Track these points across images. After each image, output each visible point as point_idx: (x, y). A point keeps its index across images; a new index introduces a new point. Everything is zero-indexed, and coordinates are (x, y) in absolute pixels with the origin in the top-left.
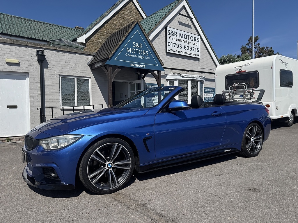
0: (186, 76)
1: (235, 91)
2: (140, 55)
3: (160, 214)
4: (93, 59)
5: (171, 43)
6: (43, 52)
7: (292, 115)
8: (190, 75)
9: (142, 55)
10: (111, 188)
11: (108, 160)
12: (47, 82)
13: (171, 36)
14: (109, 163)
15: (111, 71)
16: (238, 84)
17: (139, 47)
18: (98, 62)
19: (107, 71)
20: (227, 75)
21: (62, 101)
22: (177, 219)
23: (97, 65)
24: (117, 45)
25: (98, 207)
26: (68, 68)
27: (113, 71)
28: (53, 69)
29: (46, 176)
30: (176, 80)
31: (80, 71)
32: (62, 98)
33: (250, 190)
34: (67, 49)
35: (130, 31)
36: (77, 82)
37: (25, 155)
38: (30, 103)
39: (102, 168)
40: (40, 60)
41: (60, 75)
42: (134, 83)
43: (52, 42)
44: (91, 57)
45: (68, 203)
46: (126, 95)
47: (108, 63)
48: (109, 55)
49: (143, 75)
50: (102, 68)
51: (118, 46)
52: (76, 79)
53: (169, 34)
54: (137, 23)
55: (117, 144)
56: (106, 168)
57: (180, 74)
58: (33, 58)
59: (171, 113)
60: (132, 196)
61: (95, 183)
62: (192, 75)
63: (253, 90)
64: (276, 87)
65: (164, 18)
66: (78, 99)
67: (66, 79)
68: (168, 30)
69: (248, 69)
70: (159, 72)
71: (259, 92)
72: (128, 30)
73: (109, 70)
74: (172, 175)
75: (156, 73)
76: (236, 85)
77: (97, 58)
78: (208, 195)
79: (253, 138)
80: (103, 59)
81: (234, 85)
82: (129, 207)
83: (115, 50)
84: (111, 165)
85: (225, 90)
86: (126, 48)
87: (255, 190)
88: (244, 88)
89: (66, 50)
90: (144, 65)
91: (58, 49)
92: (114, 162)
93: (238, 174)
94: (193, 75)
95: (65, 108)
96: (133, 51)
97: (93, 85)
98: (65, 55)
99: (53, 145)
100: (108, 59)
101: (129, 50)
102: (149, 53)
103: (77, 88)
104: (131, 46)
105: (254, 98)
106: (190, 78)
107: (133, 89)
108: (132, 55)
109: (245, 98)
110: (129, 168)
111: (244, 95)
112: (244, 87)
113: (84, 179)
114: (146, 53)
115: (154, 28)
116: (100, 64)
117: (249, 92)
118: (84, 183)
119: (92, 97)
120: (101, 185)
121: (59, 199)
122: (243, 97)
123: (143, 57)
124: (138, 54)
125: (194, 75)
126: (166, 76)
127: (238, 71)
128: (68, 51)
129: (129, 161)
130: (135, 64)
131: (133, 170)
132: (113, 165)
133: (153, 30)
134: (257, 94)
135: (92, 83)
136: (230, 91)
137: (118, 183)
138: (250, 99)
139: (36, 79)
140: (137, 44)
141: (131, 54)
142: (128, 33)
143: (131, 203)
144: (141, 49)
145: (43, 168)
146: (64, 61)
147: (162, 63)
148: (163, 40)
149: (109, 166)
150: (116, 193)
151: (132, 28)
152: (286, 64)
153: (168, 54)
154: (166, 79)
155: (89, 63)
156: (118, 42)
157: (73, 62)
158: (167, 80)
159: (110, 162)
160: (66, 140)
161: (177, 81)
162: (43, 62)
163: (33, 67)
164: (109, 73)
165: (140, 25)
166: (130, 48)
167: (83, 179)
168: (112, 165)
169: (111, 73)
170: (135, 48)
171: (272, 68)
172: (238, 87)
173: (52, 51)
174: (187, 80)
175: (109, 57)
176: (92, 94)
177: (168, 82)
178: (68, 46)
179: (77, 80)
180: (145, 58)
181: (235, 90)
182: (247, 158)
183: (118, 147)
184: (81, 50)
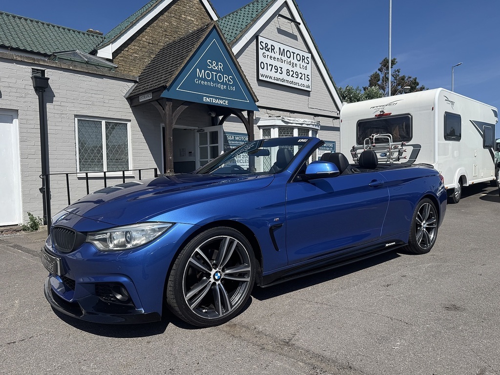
0: (291, 122)
1: (373, 146)
2: (219, 83)
3: (323, 356)
4: (134, 88)
5: (265, 64)
6: (43, 72)
7: (459, 186)
8: (297, 119)
9: (222, 83)
10: (221, 315)
11: (216, 266)
12: (52, 128)
13: (265, 52)
14: (217, 272)
15: (170, 109)
16: (378, 135)
17: (218, 68)
18: (145, 92)
19: (163, 109)
20: (359, 121)
21: (80, 162)
22: (355, 364)
23: (142, 99)
24: (181, 63)
25: (209, 350)
26: (90, 103)
27: (174, 108)
28: (63, 104)
29: (103, 299)
30: (274, 126)
31: (111, 109)
32: (80, 156)
33: (447, 308)
34: (87, 69)
35: (202, 40)
36: (107, 128)
37: (58, 262)
38: (22, 166)
39: (205, 281)
40: (39, 87)
41: (76, 116)
42: (205, 131)
43: (58, 55)
44: (131, 85)
45: (150, 345)
46: (191, 152)
47: (165, 94)
48: (167, 80)
49: (221, 118)
50: (152, 103)
51: (183, 65)
52: (103, 123)
53: (262, 48)
54: (215, 26)
55: (229, 238)
56: (212, 280)
57: (281, 117)
58: (26, 82)
59: (309, 182)
60: (260, 328)
61: (196, 308)
62: (300, 119)
63: (402, 145)
64: (439, 140)
65: (255, 21)
66: (107, 159)
67: (88, 124)
68: (261, 42)
69: (395, 111)
70: (250, 113)
71: (412, 148)
72: (198, 38)
73: (167, 108)
74: (310, 288)
75: (245, 114)
76: (375, 136)
77: (143, 86)
78: (387, 319)
79: (424, 224)
80: (156, 87)
81: (373, 136)
82: (264, 348)
83: (177, 73)
84: (219, 275)
85: (356, 146)
86: (195, 71)
87: (455, 308)
88: (389, 142)
89: (87, 71)
90: (226, 100)
91: (71, 68)
92: (223, 270)
93: (416, 283)
94: (302, 120)
95: (90, 175)
96: (208, 75)
97: (134, 134)
98: (84, 79)
99: (116, 242)
100: (164, 88)
101: (201, 73)
102: (233, 79)
103: (107, 139)
104: (203, 66)
105: (405, 158)
106: (297, 124)
107: (203, 141)
108: (206, 83)
109: (389, 158)
110: (248, 279)
111: (388, 154)
112: (388, 139)
113: (177, 302)
114: (228, 80)
115: (238, 37)
116: (149, 97)
117: (395, 148)
118: (177, 309)
119: (134, 156)
120: (204, 311)
121: (130, 339)
122: (385, 156)
123: (225, 87)
124: (216, 82)
125: (304, 120)
126: (258, 119)
127: (378, 113)
128: (90, 72)
129: (248, 267)
130: (211, 99)
131: (254, 282)
132: (223, 274)
133: (235, 40)
134: (408, 151)
135: (132, 131)
136: (365, 146)
137: (232, 307)
138: (398, 159)
139: (31, 122)
140: (214, 63)
141: (205, 80)
142: (199, 44)
143: (265, 341)
144: (220, 72)
145: (97, 285)
146: (83, 90)
147: (256, 97)
148: (253, 59)
149: (216, 277)
150: (228, 323)
151: (206, 35)
152: (453, 103)
153: (261, 83)
154: (258, 125)
155: (128, 95)
156: (183, 59)
157: (98, 92)
158: (259, 127)
159: (217, 269)
160: (144, 233)
161: (277, 130)
162: (44, 91)
163: (26, 99)
164: (167, 113)
165: (219, 30)
166: (203, 71)
167: (174, 301)
168: (221, 275)
169: (171, 113)
170: (211, 70)
171: (433, 109)
172: (378, 141)
173: (60, 72)
174: (292, 128)
175: (168, 85)
176: (133, 149)
177: (261, 130)
178: (87, 63)
179: (106, 125)
180: (227, 87)
181: (374, 144)
182: (416, 256)
183: (231, 242)
184: (110, 70)
